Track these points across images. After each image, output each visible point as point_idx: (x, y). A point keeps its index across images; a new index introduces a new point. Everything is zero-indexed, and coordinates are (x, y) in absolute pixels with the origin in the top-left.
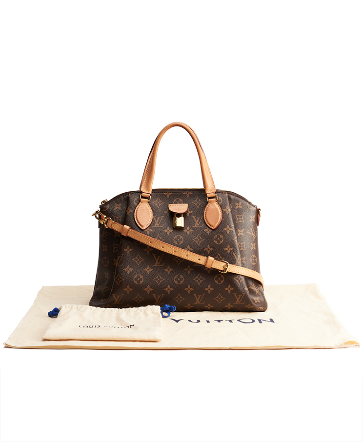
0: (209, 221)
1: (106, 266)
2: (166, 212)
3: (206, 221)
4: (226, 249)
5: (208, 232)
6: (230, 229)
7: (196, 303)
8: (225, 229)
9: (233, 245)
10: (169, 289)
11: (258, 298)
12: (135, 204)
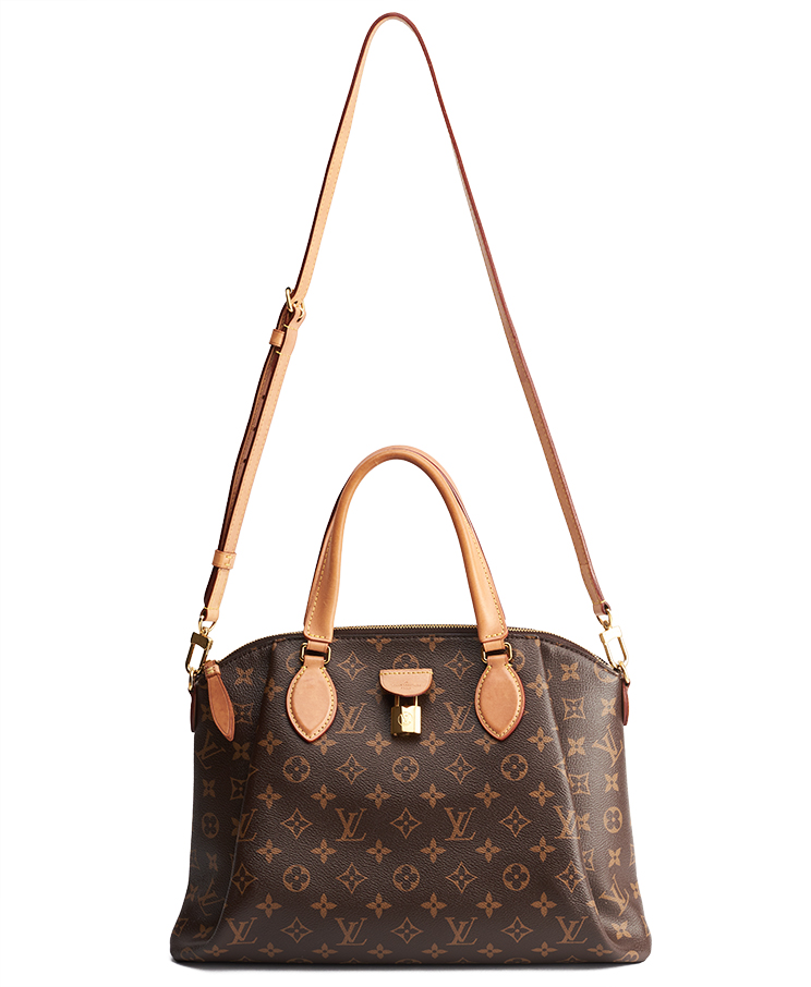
0: (490, 718)
1: (211, 836)
2: (373, 692)
3: (481, 717)
4: (534, 794)
5: (487, 749)
6: (547, 740)
7: (454, 943)
8: (533, 739)
9: (553, 783)
10: (379, 906)
11: (624, 925)
12: (291, 670)
